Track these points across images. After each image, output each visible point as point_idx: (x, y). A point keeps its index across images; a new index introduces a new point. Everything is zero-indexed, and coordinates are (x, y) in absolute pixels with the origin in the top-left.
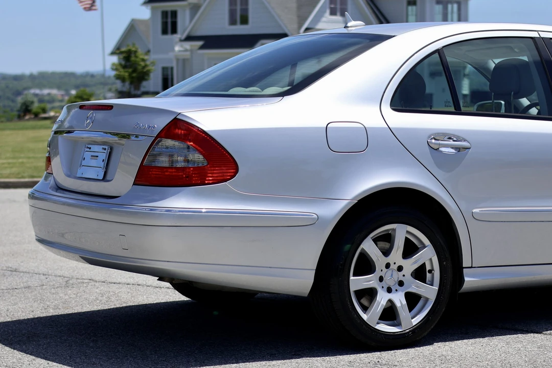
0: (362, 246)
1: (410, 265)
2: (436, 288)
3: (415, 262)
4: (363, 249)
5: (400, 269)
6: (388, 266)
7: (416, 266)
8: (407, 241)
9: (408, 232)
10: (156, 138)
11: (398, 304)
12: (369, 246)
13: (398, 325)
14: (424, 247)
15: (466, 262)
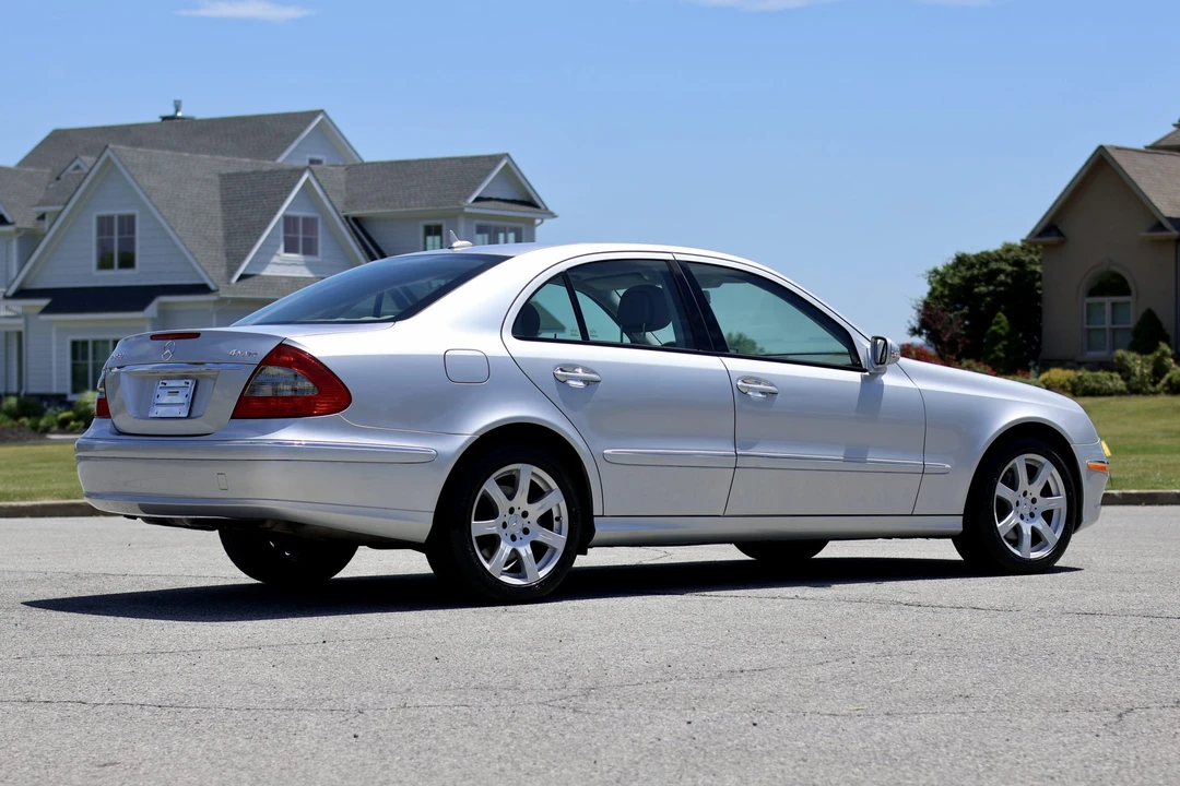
0: (484, 487)
1: (536, 510)
2: (564, 537)
3: (541, 508)
4: (485, 491)
5: (525, 514)
6: (512, 511)
7: (542, 512)
8: (533, 484)
9: (533, 474)
10: (259, 366)
11: (523, 554)
12: (491, 488)
13: (524, 577)
14: (551, 490)
15: (597, 510)
